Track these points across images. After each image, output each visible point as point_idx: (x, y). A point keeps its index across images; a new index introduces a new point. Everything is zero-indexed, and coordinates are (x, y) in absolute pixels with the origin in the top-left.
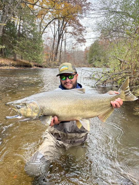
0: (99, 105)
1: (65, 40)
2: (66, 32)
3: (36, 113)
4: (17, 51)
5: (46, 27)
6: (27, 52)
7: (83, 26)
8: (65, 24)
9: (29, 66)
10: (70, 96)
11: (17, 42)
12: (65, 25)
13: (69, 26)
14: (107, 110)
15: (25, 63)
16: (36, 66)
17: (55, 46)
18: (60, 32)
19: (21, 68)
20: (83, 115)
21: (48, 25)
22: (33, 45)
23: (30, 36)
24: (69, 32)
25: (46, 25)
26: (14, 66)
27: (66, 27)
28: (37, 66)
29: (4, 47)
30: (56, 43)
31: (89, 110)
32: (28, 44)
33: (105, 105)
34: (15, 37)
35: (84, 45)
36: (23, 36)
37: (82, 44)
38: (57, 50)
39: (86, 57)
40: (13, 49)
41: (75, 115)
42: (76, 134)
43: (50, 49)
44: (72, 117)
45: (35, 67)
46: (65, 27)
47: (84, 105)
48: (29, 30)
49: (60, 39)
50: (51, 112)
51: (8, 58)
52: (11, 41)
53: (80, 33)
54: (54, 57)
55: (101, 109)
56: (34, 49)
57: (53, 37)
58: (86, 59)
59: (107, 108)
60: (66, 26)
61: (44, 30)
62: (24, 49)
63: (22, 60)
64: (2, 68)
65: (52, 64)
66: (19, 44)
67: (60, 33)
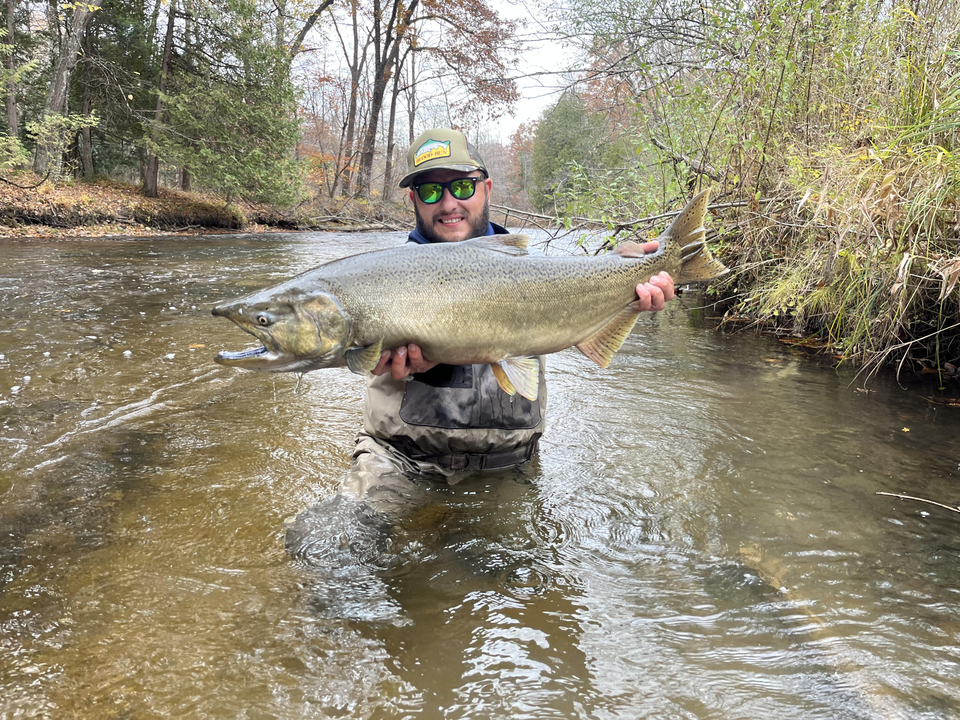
0: (581, 301)
1: (410, 89)
2: (413, 48)
3: (334, 338)
4: (160, 143)
5: (313, 19)
6: (217, 150)
7: (501, 17)
8: (408, 6)
9: (225, 223)
10: (463, 269)
11: (161, 95)
12: (409, 15)
13: (430, 17)
14: (611, 320)
15: (205, 208)
16: (261, 222)
17: (360, 122)
18: (386, 48)
19: (186, 234)
20: (517, 343)
21: (319, 12)
22: (245, 114)
23: (228, 66)
24: (432, 49)
25: (309, 10)
26: (147, 224)
27: (412, 25)
28: (270, 224)
29: (93, 120)
30: (364, 105)
31: (539, 322)
32: (221, 109)
33: (606, 301)
34: (149, 75)
35: (510, 112)
36: (190, 69)
37: (500, 105)
38: (371, 140)
39: (522, 175)
40: (139, 132)
41: (484, 341)
42: (491, 430)
43: (337, 133)
44: (470, 348)
45: (258, 229)
46: (408, 22)
47: (519, 305)
48: (222, 39)
49: (385, 84)
50: (390, 331)
51: (110, 184)
52: (127, 94)
53: (488, 52)
54: (356, 175)
55: (591, 317)
56: (252, 133)
57: (347, 75)
58: (523, 187)
59: (612, 310)
60: (412, 18)
61: (301, 37)
62: (196, 134)
63: (186, 194)
64: (82, 234)
65: (347, 211)
66: (169, 106)
67: (385, 54)
